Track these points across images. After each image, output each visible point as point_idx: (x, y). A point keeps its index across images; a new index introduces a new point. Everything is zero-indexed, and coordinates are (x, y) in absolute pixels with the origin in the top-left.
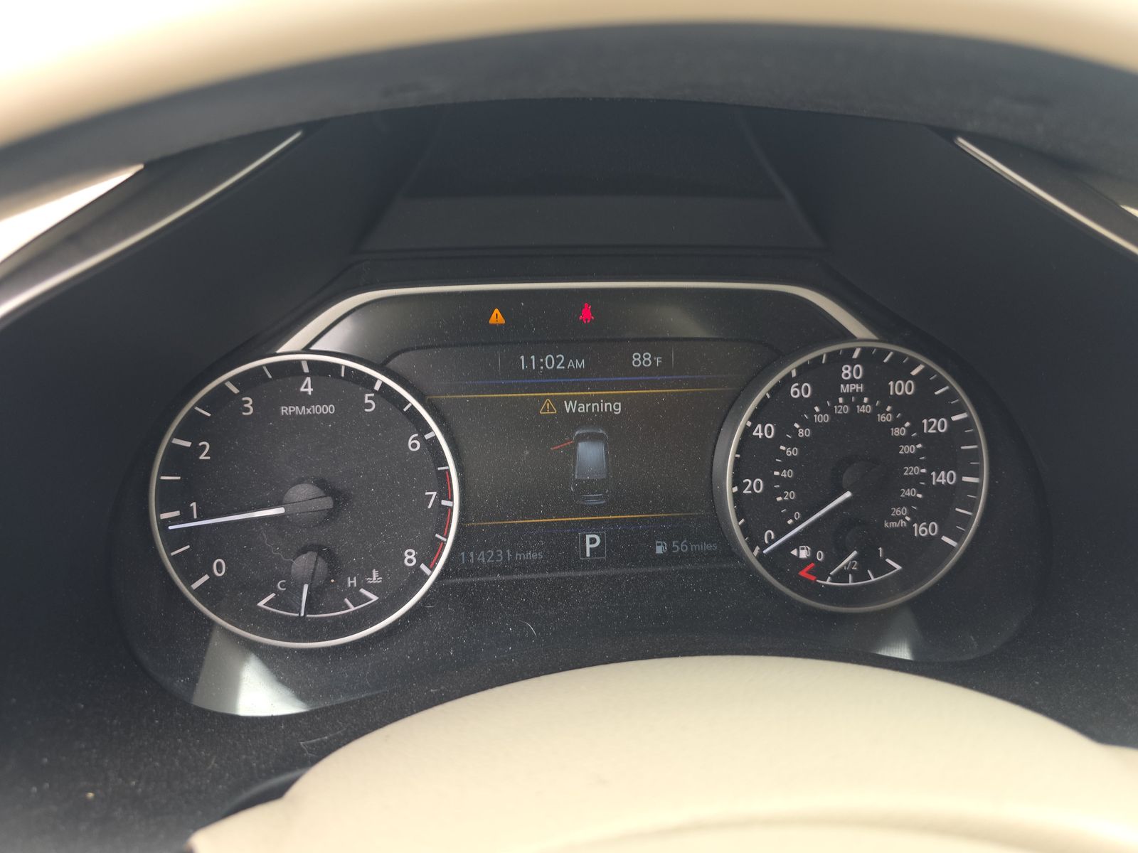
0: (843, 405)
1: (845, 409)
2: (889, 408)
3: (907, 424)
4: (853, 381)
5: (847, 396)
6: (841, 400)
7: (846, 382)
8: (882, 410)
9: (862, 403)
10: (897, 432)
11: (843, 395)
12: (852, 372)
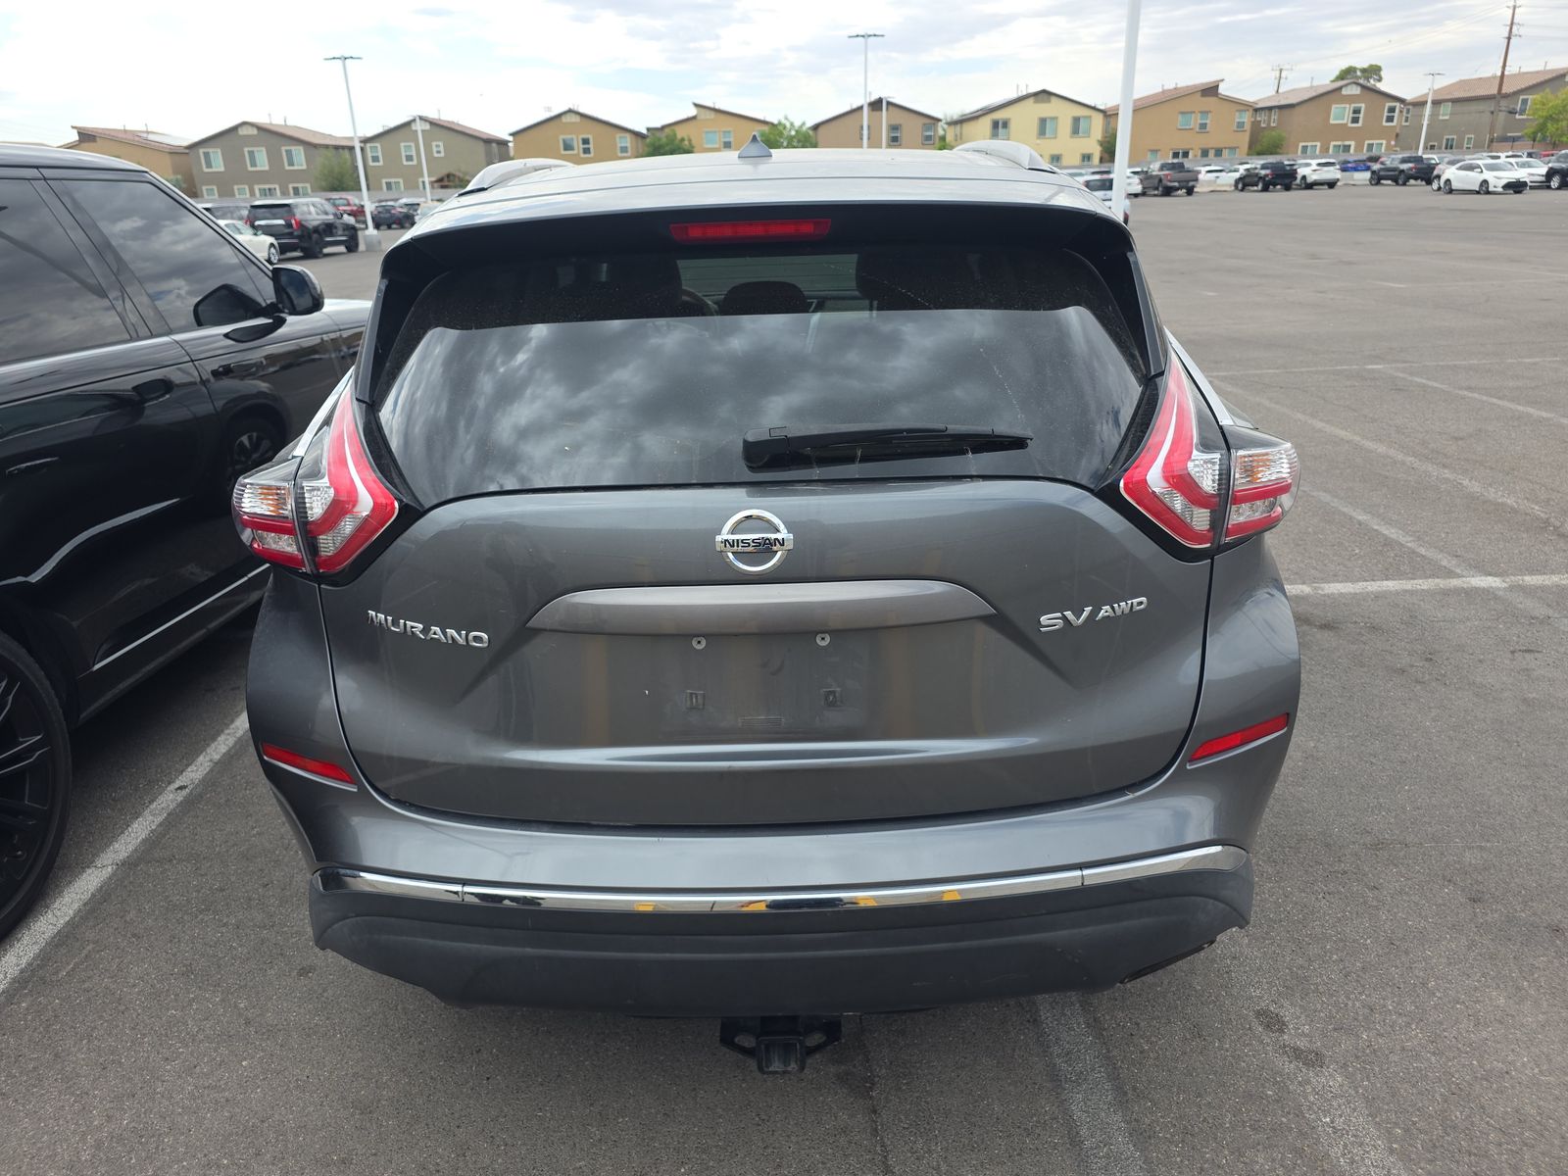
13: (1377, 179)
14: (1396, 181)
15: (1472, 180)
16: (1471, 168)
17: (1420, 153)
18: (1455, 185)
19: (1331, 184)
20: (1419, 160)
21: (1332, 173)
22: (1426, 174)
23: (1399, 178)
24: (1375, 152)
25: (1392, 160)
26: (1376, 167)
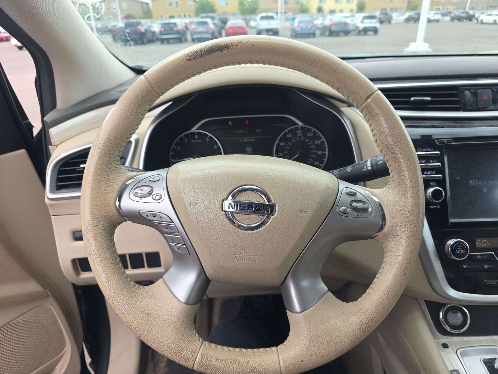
1: (298, 139)
2: (307, 139)
3: (311, 142)
4: (300, 134)
7: (298, 134)
9: (302, 138)
10: (309, 143)
11: (298, 136)
12: (299, 131)
13: (453, 19)
14: (459, 20)
15: (490, 19)
16: (490, 15)
17: (467, 10)
18: (484, 21)
19: (437, 21)
20: (467, 13)
21: (439, 17)
22: (470, 18)
23: (460, 19)
24: (449, 10)
25: (458, 13)
26: (452, 15)
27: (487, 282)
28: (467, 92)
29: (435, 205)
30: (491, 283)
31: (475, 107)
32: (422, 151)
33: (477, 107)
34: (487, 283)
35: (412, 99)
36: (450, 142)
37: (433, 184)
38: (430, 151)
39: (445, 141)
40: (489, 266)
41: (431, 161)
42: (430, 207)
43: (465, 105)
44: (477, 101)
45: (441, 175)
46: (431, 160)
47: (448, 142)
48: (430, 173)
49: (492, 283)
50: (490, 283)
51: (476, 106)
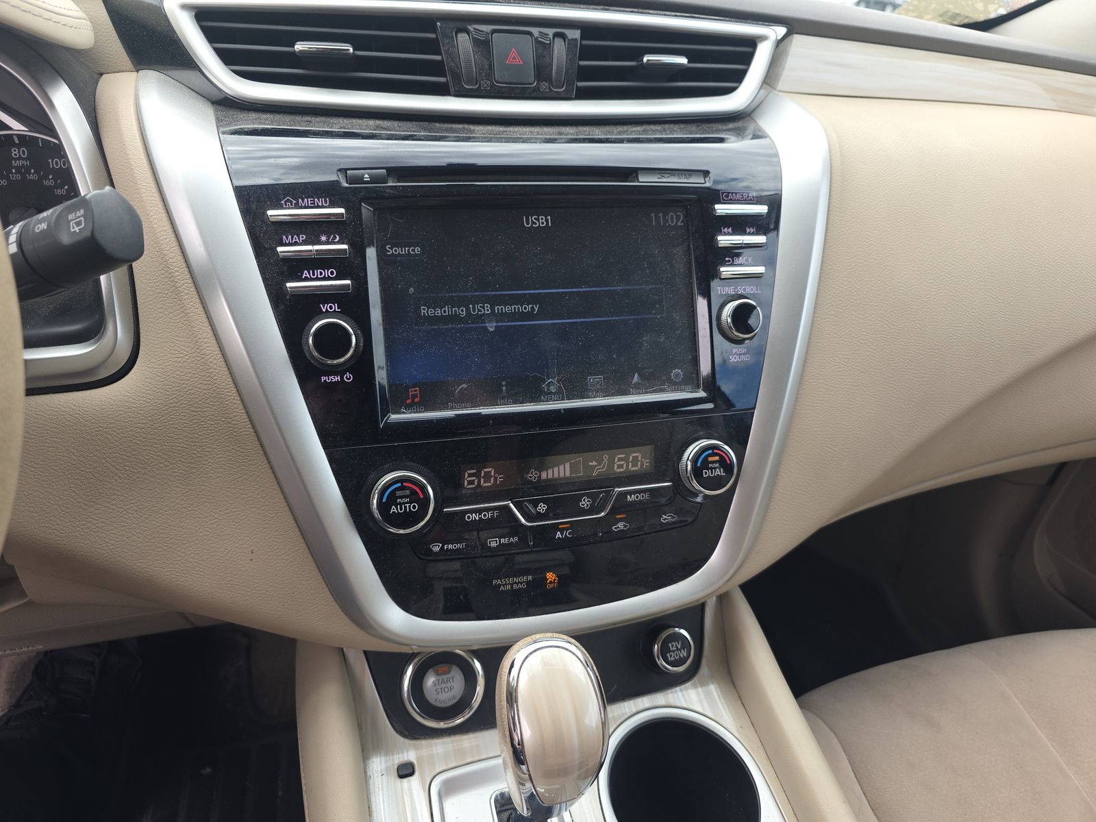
0: (16, 173)
1: (18, 177)
2: (51, 177)
3: (66, 187)
4: (20, 158)
5: (18, 169)
6: (14, 171)
7: (15, 159)
8: (46, 178)
9: (30, 174)
10: (59, 192)
11: (14, 167)
12: (19, 152)
27: (500, 585)
28: (463, 40)
29: (335, 374)
30: (512, 587)
31: (485, 84)
32: (297, 206)
33: (491, 87)
34: (502, 588)
35: (299, 46)
36: (382, 180)
37: (331, 308)
38: (318, 207)
39: (366, 176)
40: (502, 541)
41: (324, 238)
42: (323, 379)
43: (457, 77)
44: (491, 67)
45: (348, 282)
46: (323, 233)
47: (374, 179)
48: (321, 273)
49: (515, 587)
50: (509, 587)
51: (488, 82)
